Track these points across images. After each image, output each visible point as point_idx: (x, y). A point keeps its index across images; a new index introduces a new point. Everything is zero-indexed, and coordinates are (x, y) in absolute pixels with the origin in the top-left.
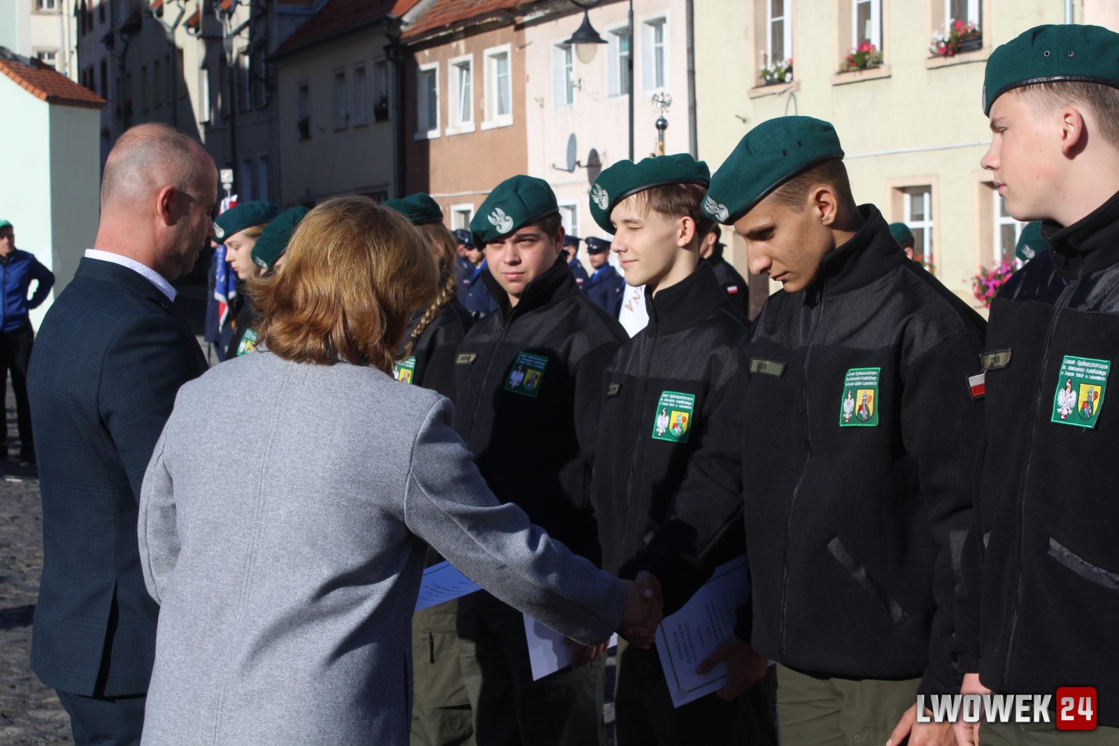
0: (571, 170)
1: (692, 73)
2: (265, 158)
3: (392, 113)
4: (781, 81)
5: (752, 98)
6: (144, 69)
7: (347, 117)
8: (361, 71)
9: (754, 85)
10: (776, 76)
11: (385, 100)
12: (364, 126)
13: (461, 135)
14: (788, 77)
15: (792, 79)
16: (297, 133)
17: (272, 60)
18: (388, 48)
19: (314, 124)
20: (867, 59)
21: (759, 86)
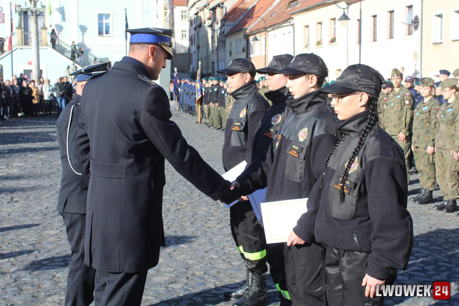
1: (294, 44)
2: (224, 60)
3: (246, 51)
4: (307, 47)
5: (304, 50)
6: (202, 37)
7: (238, 51)
8: (240, 40)
9: (303, 47)
10: (306, 46)
11: (244, 47)
12: (240, 53)
13: (258, 56)
14: (308, 46)
16: (229, 54)
17: (225, 36)
18: (244, 35)
19: (232, 52)
20: (320, 43)
21: (304, 48)
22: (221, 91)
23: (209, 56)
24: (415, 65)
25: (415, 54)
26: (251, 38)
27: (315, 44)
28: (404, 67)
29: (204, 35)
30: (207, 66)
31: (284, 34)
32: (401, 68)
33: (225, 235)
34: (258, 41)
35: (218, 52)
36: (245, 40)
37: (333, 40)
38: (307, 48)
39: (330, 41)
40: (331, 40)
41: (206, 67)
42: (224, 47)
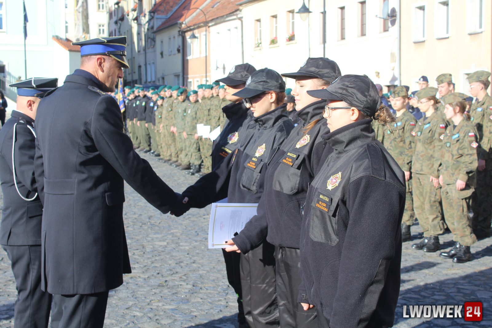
0: (217, 69)
1: (242, 43)
2: (153, 63)
4: (258, 46)
5: (255, 50)
6: (125, 33)
7: (171, 51)
8: (174, 37)
10: (258, 45)
11: (179, 47)
12: (175, 54)
13: (197, 58)
14: (260, 45)
15: (261, 46)
16: (160, 56)
17: (154, 32)
18: (179, 31)
19: (164, 53)
20: (275, 41)
21: (256, 47)
22: (150, 104)
23: (134, 58)
24: (393, 70)
25: (393, 55)
26: (188, 35)
27: (269, 42)
28: (379, 71)
29: (128, 31)
30: (132, 70)
31: (229, 30)
32: (376, 73)
33: (152, 286)
34: (196, 39)
35: (146, 53)
36: (180, 38)
37: (291, 38)
38: (259, 48)
39: (287, 39)
40: (289, 38)
41: (130, 72)
42: (154, 46)
